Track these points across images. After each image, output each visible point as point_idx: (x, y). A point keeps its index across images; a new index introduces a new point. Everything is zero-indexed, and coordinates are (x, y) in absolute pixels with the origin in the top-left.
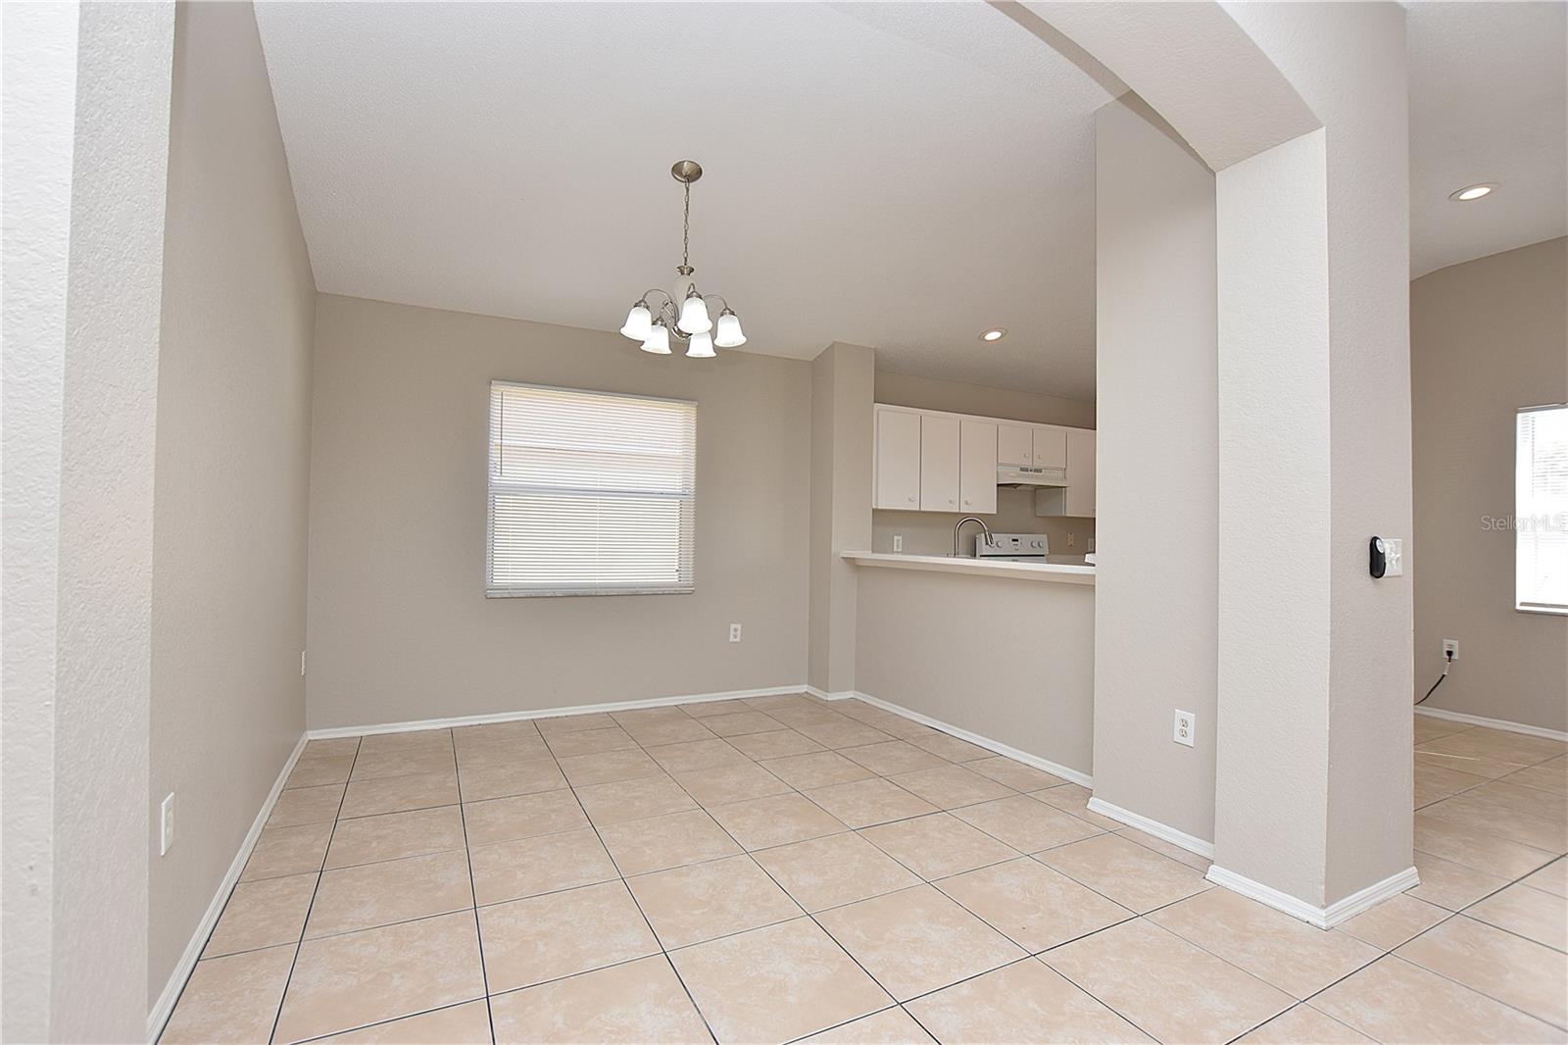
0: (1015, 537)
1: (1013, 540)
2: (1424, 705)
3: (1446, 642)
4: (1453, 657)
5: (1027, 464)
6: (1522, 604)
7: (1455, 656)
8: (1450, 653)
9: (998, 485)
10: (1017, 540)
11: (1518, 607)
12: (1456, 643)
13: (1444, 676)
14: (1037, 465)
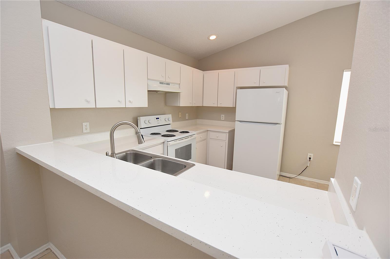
0: (157, 117)
1: (157, 119)
2: (300, 176)
3: (309, 154)
4: (311, 160)
5: (163, 80)
6: (336, 142)
7: (311, 159)
8: (310, 158)
9: (148, 91)
10: (158, 118)
11: (334, 143)
12: (312, 155)
13: (307, 166)
14: (168, 81)
